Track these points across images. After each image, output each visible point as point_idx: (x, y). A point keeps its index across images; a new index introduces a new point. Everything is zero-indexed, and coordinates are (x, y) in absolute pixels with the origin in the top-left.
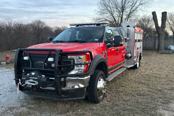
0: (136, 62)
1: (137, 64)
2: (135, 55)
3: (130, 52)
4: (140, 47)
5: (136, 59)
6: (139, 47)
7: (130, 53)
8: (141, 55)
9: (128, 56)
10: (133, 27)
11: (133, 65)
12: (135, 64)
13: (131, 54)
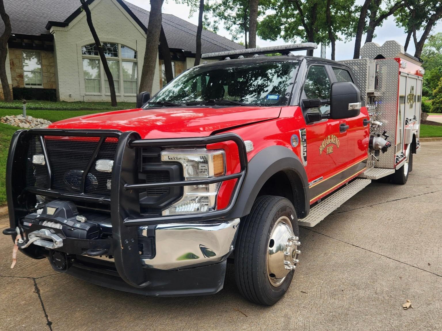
0: (400, 160)
1: (402, 168)
2: (398, 142)
3: (385, 132)
4: (414, 118)
5: (401, 151)
6: (412, 118)
7: (384, 134)
8: (417, 140)
9: (377, 145)
10: (396, 59)
11: (393, 171)
12: (398, 167)
13: (386, 138)
